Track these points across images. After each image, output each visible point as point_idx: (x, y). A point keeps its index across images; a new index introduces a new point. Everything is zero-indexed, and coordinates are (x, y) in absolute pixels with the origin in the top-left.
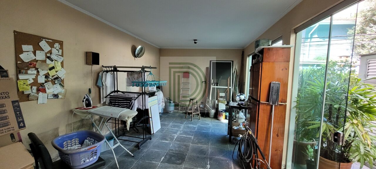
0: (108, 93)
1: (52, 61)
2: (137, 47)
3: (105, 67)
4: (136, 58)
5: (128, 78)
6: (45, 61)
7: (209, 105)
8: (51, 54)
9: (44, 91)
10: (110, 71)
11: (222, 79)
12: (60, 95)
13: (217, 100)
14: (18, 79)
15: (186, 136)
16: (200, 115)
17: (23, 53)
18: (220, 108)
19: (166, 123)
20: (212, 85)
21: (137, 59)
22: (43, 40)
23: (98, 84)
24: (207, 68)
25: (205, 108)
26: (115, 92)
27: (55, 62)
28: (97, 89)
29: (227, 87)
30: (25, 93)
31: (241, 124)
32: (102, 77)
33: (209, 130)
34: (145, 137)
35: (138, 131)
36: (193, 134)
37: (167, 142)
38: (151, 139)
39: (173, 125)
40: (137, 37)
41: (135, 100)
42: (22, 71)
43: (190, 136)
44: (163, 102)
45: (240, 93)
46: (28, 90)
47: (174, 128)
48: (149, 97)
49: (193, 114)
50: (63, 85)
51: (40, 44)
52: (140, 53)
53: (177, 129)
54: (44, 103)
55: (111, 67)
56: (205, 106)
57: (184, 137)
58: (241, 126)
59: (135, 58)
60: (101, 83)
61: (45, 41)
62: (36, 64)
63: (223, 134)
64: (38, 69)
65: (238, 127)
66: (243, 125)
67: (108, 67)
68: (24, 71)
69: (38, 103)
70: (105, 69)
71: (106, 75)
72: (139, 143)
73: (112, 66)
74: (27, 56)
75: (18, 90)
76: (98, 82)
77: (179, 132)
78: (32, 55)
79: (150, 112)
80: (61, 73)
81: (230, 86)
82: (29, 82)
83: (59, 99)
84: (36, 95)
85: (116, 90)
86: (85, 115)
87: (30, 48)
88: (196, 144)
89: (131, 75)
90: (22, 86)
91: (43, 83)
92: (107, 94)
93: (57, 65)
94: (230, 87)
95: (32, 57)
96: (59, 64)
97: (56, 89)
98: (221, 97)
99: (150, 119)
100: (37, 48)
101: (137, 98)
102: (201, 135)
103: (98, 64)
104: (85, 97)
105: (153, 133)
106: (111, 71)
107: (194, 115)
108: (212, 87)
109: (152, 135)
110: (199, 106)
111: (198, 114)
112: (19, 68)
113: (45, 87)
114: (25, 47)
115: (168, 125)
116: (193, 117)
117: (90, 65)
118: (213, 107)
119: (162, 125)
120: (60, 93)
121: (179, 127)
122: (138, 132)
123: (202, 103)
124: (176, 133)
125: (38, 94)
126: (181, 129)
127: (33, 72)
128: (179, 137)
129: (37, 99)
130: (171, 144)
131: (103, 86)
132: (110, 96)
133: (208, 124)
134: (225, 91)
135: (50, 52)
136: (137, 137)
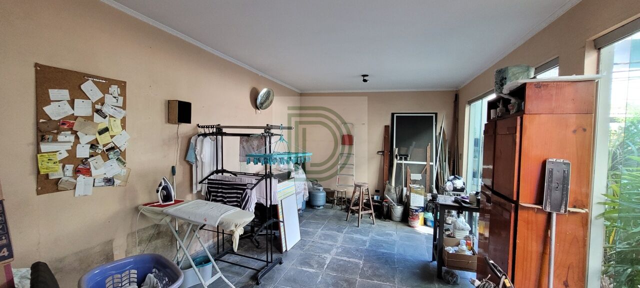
0: (205, 175)
1: (105, 117)
2: (259, 89)
3: (203, 127)
4: (259, 109)
5: (242, 147)
6: (91, 118)
7: (391, 196)
8: (102, 104)
9: (88, 172)
10: (210, 134)
11: (415, 147)
12: (117, 179)
13: (406, 186)
14: (39, 151)
15: (348, 259)
16: (374, 215)
17: (50, 104)
18: (413, 202)
19: (311, 230)
20: (397, 158)
21: (259, 111)
22: (88, 80)
23: (188, 159)
24: (386, 126)
25: (383, 201)
26: (217, 172)
27: (111, 118)
28: (188, 167)
29: (425, 163)
30: (51, 177)
31: (463, 242)
32: (196, 145)
33: (394, 248)
34: (269, 260)
35: (259, 245)
36: (361, 256)
37: (311, 270)
38: (281, 263)
39: (323, 234)
40: (260, 74)
41: (251, 189)
42: (47, 136)
43: (357, 261)
44: (305, 189)
45: (453, 174)
46: (56, 171)
47: (325, 239)
48: (279, 182)
49: (361, 213)
50: (123, 160)
51: (82, 87)
52: (265, 101)
53: (331, 243)
54: (86, 195)
55: (212, 127)
56: (383, 198)
57: (345, 260)
58: (464, 247)
59: (257, 110)
60: (194, 156)
61: (93, 81)
62: (73, 123)
63: (423, 259)
64: (78, 133)
65: (456, 248)
66: (466, 245)
67: (207, 127)
68: (51, 137)
69: (76, 196)
70: (202, 131)
71: (202, 141)
72: (258, 271)
73: (214, 126)
74: (56, 110)
75: (39, 172)
76: (189, 154)
77: (335, 250)
78: (68, 107)
79: (280, 211)
80: (122, 139)
81: (432, 161)
82: (59, 157)
83: (115, 186)
84: (73, 180)
85: (220, 168)
86: (160, 217)
87: (65, 94)
88: (368, 278)
89: (247, 141)
90: (45, 164)
91: (87, 159)
92: (204, 177)
93: (113, 125)
94: (431, 163)
95: (67, 110)
96: (119, 122)
97: (112, 168)
98: (415, 182)
99: (281, 224)
100: (77, 93)
101: (255, 185)
102: (379, 259)
103: (190, 122)
104: (161, 182)
105: (286, 251)
106: (213, 134)
107: (362, 215)
108: (396, 162)
109: (284, 255)
110: (373, 198)
111: (371, 214)
112: (41, 132)
113: (90, 165)
114: (54, 93)
115: (314, 234)
116: (361, 218)
117: (175, 123)
118: (400, 201)
119: (302, 233)
120: (118, 176)
121: (333, 238)
122: (257, 247)
123: (377, 191)
124: (328, 251)
125: (76, 179)
126: (338, 244)
127: (67, 139)
128: (335, 261)
129: (75, 188)
130: (318, 276)
131: (196, 162)
132: (209, 180)
133: (391, 235)
134: (422, 170)
135: (102, 102)
136: (256, 257)
